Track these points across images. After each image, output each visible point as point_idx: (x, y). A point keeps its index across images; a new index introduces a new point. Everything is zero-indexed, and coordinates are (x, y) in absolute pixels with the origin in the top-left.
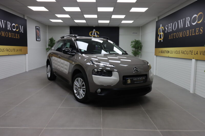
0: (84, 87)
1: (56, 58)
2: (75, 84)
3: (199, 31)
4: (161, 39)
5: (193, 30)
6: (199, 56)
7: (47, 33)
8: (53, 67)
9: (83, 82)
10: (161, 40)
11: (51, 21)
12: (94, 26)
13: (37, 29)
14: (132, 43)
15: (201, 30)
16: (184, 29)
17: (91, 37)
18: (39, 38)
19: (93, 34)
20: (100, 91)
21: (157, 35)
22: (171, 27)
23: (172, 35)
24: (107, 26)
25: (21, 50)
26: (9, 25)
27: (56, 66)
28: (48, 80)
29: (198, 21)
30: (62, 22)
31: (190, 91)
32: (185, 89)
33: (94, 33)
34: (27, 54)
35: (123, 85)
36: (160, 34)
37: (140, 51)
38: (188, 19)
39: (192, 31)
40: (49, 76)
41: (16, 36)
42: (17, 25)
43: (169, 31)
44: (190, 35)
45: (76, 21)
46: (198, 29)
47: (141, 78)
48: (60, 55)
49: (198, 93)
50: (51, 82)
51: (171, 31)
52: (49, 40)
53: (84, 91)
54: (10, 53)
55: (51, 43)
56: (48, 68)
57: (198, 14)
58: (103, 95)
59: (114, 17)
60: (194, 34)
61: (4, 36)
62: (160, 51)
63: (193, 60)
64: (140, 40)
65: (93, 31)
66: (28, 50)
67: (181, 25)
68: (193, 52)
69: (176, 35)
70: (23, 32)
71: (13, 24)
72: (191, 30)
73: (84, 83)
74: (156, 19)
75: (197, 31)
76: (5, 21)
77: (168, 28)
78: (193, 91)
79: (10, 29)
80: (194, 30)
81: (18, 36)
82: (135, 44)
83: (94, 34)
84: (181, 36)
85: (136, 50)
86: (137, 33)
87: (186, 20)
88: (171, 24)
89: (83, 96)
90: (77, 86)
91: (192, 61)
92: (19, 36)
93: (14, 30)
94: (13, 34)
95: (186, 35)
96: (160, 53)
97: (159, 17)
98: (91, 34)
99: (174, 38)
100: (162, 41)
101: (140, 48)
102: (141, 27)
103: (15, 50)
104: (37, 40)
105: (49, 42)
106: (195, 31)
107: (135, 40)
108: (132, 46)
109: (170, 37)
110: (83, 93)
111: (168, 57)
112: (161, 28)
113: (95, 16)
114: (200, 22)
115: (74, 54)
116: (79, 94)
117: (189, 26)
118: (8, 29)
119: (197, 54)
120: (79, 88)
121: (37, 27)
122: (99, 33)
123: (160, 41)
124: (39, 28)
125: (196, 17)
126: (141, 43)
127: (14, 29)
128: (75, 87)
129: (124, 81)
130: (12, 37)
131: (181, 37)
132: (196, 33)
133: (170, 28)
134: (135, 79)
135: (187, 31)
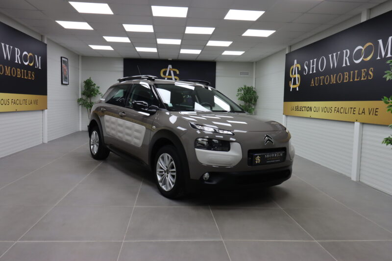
0: (174, 170)
1: (113, 119)
2: (159, 164)
3: (367, 74)
4: (295, 86)
5: (356, 71)
6: (366, 118)
7: (80, 71)
8: (105, 135)
9: (171, 161)
10: (296, 88)
11: (91, 48)
12: (169, 59)
13: (63, 62)
14: (240, 92)
15: (371, 73)
16: (340, 69)
17: (164, 79)
18: (66, 79)
19: (167, 74)
20: (208, 176)
21: (288, 79)
22: (315, 66)
23: (317, 79)
24: (194, 59)
25: (36, 102)
26: (18, 54)
27: (113, 132)
28: (92, 159)
29: (365, 57)
30: (113, 49)
31: (351, 178)
32: (341, 174)
33: (170, 72)
34: (46, 110)
35: (249, 165)
36: (294, 76)
37: (253, 107)
38: (347, 52)
39: (354, 74)
40: (95, 152)
41: (29, 75)
42: (31, 54)
43: (311, 72)
44: (351, 80)
45: (139, 49)
46: (364, 71)
47: (276, 155)
48: (124, 113)
49: (365, 180)
50: (100, 164)
51: (315, 72)
52: (84, 84)
53: (173, 176)
54: (19, 108)
55: (87, 90)
56: (92, 136)
57: (365, 44)
58: (214, 183)
59: (211, 43)
60: (357, 79)
61: (9, 75)
62: (295, 108)
63: (356, 123)
64: (254, 87)
65: (167, 68)
66: (48, 102)
67: (334, 63)
68: (357, 110)
69: (324, 80)
70: (40, 68)
71: (25, 53)
72: (352, 72)
73: (173, 162)
74: (285, 49)
75: (363, 74)
76: (11, 47)
77: (309, 67)
78: (356, 178)
79: (20, 63)
80: (358, 72)
81: (31, 76)
82: (245, 94)
83: (170, 74)
84: (333, 81)
85: (247, 105)
86: (247, 74)
87: (342, 54)
88: (315, 60)
89: (172, 186)
90: (161, 168)
91: (354, 126)
92: (34, 75)
93: (26, 64)
94: (24, 72)
95: (343, 80)
96: (294, 111)
97: (290, 47)
98: (165, 73)
99: (322, 84)
100: (297, 90)
101: (253, 100)
102: (256, 62)
103: (27, 101)
104: (62, 83)
105: (83, 87)
106: (359, 75)
107: (245, 86)
108: (239, 96)
109: (313, 82)
110: (172, 180)
111: (311, 118)
112: (296, 65)
113: (178, 42)
114: (369, 58)
115: (155, 110)
116: (164, 184)
117: (348, 64)
118: (16, 62)
119: (363, 114)
120: (165, 172)
121: (63, 59)
122: (178, 72)
123: (294, 89)
124: (66, 60)
125: (361, 50)
126: (255, 92)
127: (26, 62)
128: (158, 170)
129: (250, 159)
130: (23, 77)
131: (335, 83)
132: (361, 78)
133: (313, 68)
134: (268, 156)
135: (345, 73)
